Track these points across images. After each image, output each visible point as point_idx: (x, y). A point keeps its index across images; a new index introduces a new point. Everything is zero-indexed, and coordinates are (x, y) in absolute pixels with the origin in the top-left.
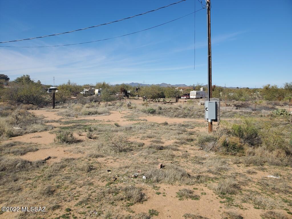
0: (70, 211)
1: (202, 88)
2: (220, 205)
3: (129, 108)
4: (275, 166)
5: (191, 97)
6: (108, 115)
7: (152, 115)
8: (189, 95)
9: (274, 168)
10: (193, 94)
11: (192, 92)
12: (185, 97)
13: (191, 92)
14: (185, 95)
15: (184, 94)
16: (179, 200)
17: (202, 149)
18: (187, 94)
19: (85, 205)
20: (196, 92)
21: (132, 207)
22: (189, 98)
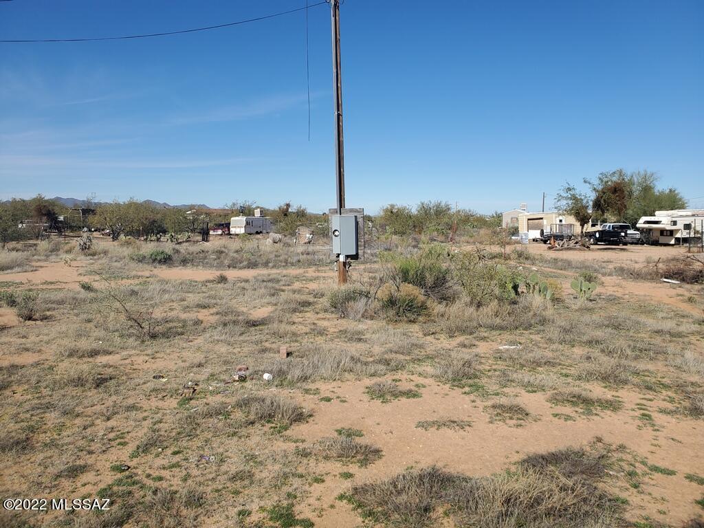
0: (128, 469)
1: (259, 210)
2: (467, 398)
3: (86, 255)
4: (498, 332)
5: (233, 230)
6: (32, 271)
7: (164, 267)
8: (228, 225)
9: (500, 334)
10: (238, 225)
11: (237, 218)
12: (220, 232)
13: (232, 219)
14: (219, 226)
15: (216, 225)
16: (382, 402)
17: (344, 317)
18: (223, 225)
19: (160, 449)
20: (245, 218)
21: (288, 433)
22: (229, 234)
